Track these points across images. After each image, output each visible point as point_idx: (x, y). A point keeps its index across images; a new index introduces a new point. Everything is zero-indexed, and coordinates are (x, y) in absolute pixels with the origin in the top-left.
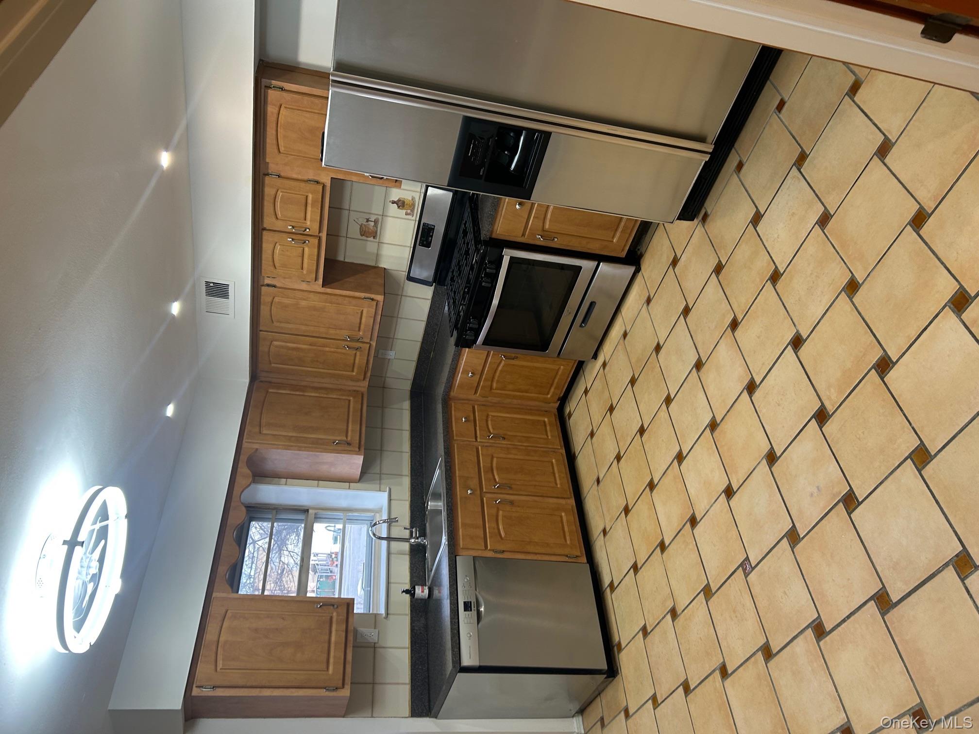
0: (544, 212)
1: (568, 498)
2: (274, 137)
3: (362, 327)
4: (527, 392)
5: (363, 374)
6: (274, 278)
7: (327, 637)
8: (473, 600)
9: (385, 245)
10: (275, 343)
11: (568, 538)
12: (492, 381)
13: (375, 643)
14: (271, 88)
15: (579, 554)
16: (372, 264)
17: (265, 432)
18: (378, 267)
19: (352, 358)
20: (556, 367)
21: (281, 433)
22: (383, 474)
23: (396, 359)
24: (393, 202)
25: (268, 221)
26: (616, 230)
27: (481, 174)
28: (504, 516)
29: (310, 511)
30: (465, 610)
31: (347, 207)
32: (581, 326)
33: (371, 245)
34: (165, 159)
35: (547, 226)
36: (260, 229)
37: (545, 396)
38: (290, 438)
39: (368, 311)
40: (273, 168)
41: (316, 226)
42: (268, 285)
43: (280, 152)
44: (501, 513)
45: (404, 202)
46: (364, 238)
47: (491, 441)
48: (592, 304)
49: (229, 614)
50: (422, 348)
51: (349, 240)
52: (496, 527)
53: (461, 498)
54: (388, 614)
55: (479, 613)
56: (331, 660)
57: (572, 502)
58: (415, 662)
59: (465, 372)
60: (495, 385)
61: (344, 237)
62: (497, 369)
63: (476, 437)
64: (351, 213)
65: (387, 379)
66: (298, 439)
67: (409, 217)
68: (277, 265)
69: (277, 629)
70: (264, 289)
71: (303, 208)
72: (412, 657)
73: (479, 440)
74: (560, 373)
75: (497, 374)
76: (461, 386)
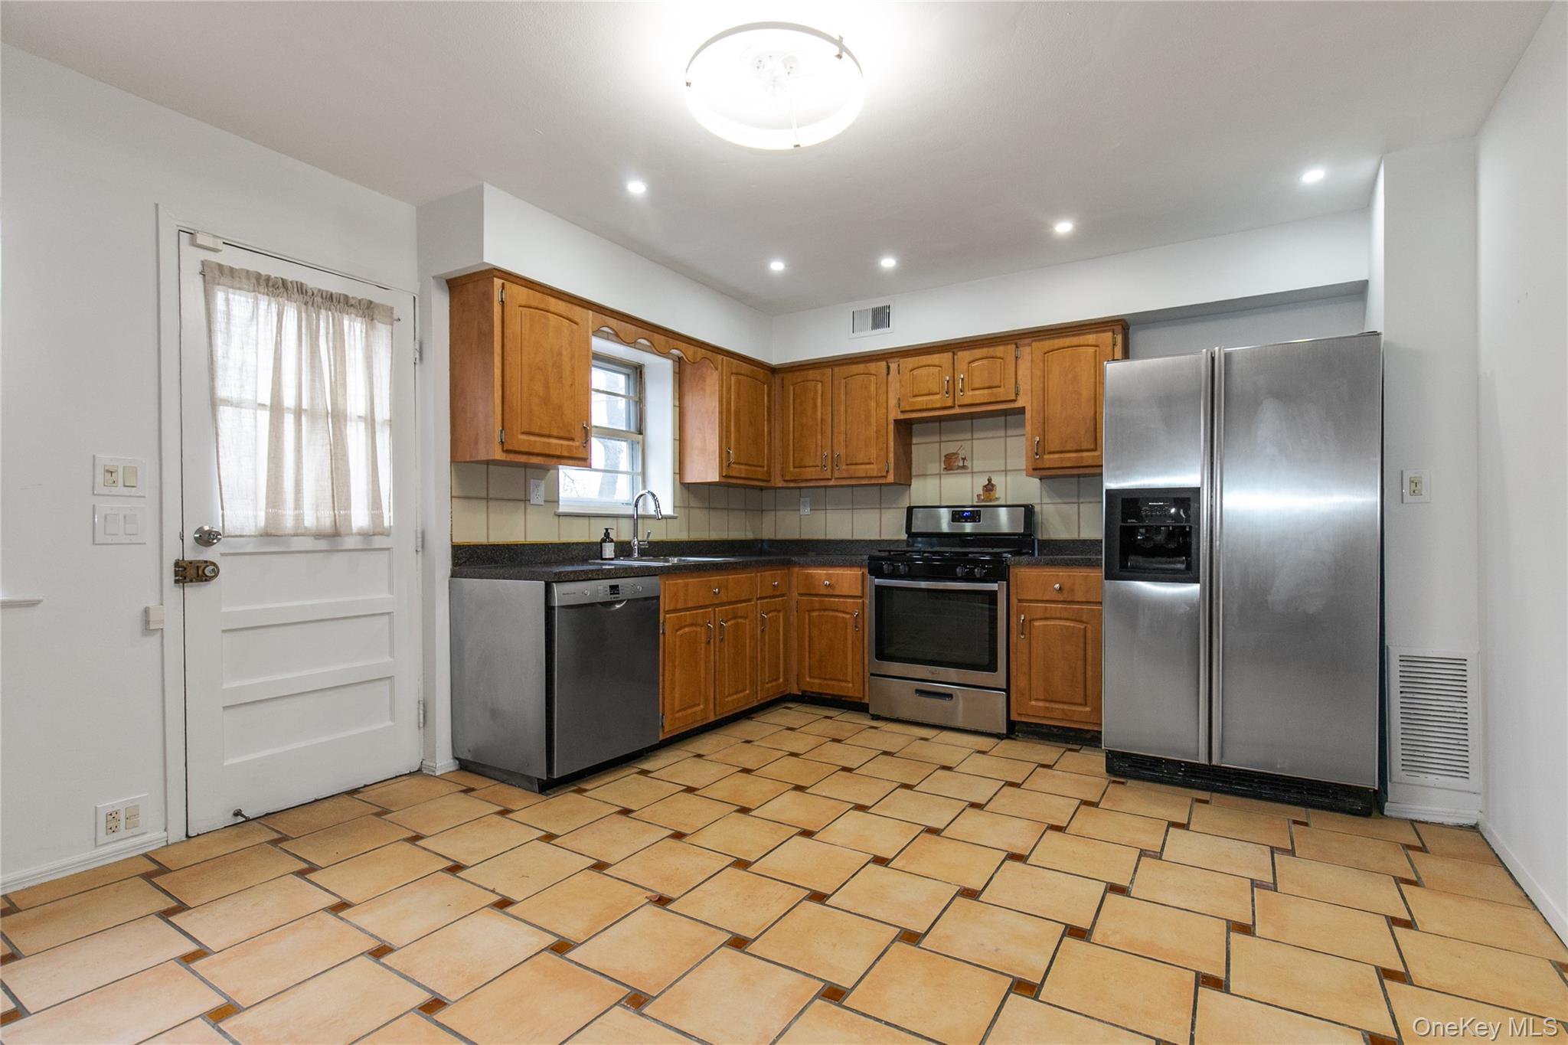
0: (1054, 616)
1: (715, 713)
2: (1062, 345)
3: (853, 467)
4: (810, 652)
5: (792, 478)
6: (899, 373)
7: (555, 434)
8: (621, 597)
9: (938, 481)
10: (819, 386)
11: (680, 714)
12: (820, 610)
13: (529, 500)
14: (1114, 334)
15: (667, 729)
16: (914, 473)
17: (732, 378)
18: (911, 479)
19: (811, 464)
20: (849, 678)
21: (733, 393)
22: (689, 511)
23: (801, 519)
24: (990, 480)
25: (964, 356)
26: (1045, 700)
27: (1129, 521)
28: (696, 632)
29: (641, 436)
30: (610, 586)
31: (975, 436)
32: (917, 691)
33: (935, 467)
34: (1064, 227)
35: (1037, 623)
36: (954, 350)
37: (807, 673)
38: (729, 403)
39: (873, 470)
40: (1026, 351)
41: (967, 401)
42: (888, 367)
43: (1046, 353)
44: (699, 629)
45: (992, 490)
46: (943, 459)
47: (759, 616)
48: (950, 696)
49: (575, 326)
50: (818, 541)
51: (938, 445)
52: (687, 623)
53: (709, 581)
54: (559, 516)
55: (613, 603)
56: (532, 438)
57: (712, 718)
58: (512, 549)
59: (829, 576)
60: (815, 614)
61: (940, 439)
62: (837, 611)
63: (761, 598)
64: (970, 442)
65: (773, 513)
66: (729, 410)
67: (976, 499)
68: (915, 372)
69: (561, 377)
70: (884, 364)
71: (987, 385)
72: (517, 545)
73: (759, 602)
74: (845, 684)
75: (831, 613)
76: (808, 577)
